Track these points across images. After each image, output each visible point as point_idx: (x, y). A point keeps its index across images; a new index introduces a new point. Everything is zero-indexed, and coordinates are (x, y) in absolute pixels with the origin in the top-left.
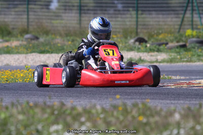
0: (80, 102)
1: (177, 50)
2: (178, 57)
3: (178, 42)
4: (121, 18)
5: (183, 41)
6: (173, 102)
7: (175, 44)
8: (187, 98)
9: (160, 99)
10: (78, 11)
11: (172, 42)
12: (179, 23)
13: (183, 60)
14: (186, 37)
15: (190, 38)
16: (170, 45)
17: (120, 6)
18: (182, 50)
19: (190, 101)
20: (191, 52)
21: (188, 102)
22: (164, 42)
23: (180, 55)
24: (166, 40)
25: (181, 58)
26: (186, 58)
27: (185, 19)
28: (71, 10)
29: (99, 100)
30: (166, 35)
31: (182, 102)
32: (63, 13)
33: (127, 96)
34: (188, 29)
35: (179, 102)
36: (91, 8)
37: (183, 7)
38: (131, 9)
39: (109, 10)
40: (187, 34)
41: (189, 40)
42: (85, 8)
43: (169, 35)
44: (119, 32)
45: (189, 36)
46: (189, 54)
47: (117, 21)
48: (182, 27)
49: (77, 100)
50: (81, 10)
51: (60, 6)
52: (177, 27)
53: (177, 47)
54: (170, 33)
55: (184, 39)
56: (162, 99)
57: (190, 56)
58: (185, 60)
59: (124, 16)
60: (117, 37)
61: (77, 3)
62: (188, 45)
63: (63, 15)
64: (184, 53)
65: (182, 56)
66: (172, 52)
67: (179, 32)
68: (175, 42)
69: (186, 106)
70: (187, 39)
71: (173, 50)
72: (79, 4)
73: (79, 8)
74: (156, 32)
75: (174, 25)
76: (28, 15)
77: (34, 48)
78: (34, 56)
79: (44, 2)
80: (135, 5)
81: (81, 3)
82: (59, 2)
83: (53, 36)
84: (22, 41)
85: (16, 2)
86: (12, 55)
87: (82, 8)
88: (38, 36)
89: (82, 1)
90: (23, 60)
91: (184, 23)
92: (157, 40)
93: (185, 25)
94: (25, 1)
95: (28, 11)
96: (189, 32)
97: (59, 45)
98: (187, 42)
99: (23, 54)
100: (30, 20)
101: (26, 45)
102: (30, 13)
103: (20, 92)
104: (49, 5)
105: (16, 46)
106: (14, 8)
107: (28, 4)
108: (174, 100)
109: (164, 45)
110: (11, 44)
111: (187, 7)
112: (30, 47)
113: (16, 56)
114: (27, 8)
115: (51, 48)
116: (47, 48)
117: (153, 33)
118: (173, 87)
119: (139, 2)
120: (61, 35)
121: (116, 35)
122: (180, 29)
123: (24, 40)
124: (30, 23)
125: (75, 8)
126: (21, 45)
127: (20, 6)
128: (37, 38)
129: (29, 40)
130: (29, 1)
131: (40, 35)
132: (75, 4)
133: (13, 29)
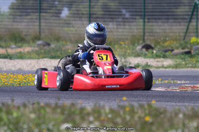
0: (89, 103)
1: (182, 56)
2: (184, 63)
3: (183, 49)
4: (129, 25)
5: (188, 48)
6: (178, 104)
7: (180, 51)
8: (192, 101)
9: (165, 102)
10: (88, 19)
11: (177, 48)
12: (185, 31)
13: (188, 65)
14: (191, 43)
15: (194, 45)
16: (176, 51)
17: (127, 15)
18: (187, 56)
19: (195, 103)
20: (196, 59)
22: (170, 48)
23: (185, 61)
24: (172, 47)
25: (186, 64)
27: (190, 27)
28: (81, 17)
29: (108, 102)
30: (172, 42)
31: (187, 104)
32: (73, 20)
33: (134, 99)
34: (193, 36)
35: (184, 104)
36: (100, 16)
37: (188, 15)
38: (137, 17)
39: (119, 18)
40: (192, 41)
41: (194, 47)
42: (94, 16)
43: (175, 42)
44: (127, 39)
45: (194, 43)
46: (194, 60)
47: (125, 28)
48: (188, 34)
49: (86, 102)
50: (90, 17)
51: (70, 14)
52: (182, 34)
53: (182, 54)
54: (176, 40)
55: (188, 46)
56: (168, 102)
57: (194, 62)
58: (190, 65)
60: (125, 44)
61: (87, 11)
62: (192, 51)
63: (74, 22)
64: (189, 59)
65: (187, 62)
66: (177, 59)
67: (184, 39)
68: (180, 49)
69: (190, 108)
70: (192, 46)
71: (179, 57)
72: (88, 12)
73: (88, 16)
74: (162, 39)
75: (179, 33)
76: (40, 23)
77: (45, 53)
78: (46, 62)
79: (55, 10)
80: (143, 14)
81: (90, 11)
82: (69, 10)
83: (64, 43)
84: (34, 47)
85: (28, 11)
86: (24, 60)
87: (92, 16)
88: (49, 43)
89: (91, 9)
90: (35, 65)
91: (189, 31)
92: (163, 47)
93: (190, 32)
94: (37, 9)
95: (40, 19)
96: (194, 39)
97: (70, 51)
98: (192, 49)
99: (35, 59)
100: (42, 27)
101: (37, 51)
102: (42, 21)
103: (32, 94)
104: (60, 13)
105: (28, 52)
106: (26, 15)
107: (40, 12)
108: (179, 102)
109: (170, 52)
110: (24, 50)
111: (192, 15)
112: (41, 53)
113: (29, 61)
114: (40, 16)
115: (61, 54)
116: (58, 53)
117: (160, 40)
118: (178, 90)
119: (146, 10)
120: (71, 41)
121: (124, 41)
122: (185, 36)
123: (36, 46)
124: (42, 31)
125: (85, 16)
126: (33, 51)
127: (32, 14)
128: (49, 45)
129: (41, 46)
130: (40, 9)
131: (51, 41)
132: (85, 12)
133: (26, 35)
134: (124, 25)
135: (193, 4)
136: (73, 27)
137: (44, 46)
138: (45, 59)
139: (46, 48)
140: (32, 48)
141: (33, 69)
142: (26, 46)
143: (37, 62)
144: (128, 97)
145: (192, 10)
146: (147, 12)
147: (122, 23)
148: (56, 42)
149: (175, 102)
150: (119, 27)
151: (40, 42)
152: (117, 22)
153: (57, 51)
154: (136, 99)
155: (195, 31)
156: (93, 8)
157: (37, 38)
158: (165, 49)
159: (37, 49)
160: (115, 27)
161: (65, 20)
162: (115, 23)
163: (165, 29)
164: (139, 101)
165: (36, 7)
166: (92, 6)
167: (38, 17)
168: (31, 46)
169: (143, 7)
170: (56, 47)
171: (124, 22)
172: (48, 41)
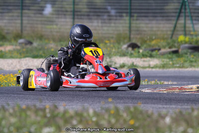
0: (72, 105)
1: (170, 56)
2: (171, 63)
3: (170, 48)
4: (115, 23)
5: (175, 47)
7: (168, 50)
8: (179, 103)
9: (152, 104)
10: (72, 17)
11: (164, 47)
12: (172, 29)
13: (175, 65)
14: (178, 42)
15: (182, 44)
16: (163, 51)
17: (113, 12)
18: (174, 56)
19: (182, 105)
20: (184, 58)
21: (180, 107)
22: (157, 47)
23: (172, 61)
24: (159, 46)
25: (173, 64)
26: (178, 64)
27: (178, 25)
28: (65, 15)
29: (92, 104)
30: (159, 40)
31: (174, 106)
32: (56, 18)
33: (119, 101)
34: (181, 35)
35: (171, 106)
36: (85, 13)
37: (176, 13)
38: (124, 15)
39: (103, 16)
40: (179, 40)
41: (182, 46)
42: (79, 13)
43: (162, 41)
44: (112, 38)
45: (181, 42)
46: (181, 60)
47: (110, 27)
48: (176, 33)
49: (69, 104)
50: (74, 15)
51: (53, 11)
52: (170, 33)
53: (170, 53)
54: (164, 39)
55: (176, 44)
56: (154, 104)
57: (182, 62)
58: (178, 65)
59: (117, 21)
60: (110, 43)
61: (71, 8)
62: (180, 51)
63: (57, 20)
64: (177, 59)
65: (175, 62)
66: (165, 58)
67: (171, 38)
68: (167, 48)
69: (177, 111)
70: (179, 45)
71: (166, 56)
73: (72, 13)
74: (148, 37)
75: (167, 31)
76: (22, 20)
77: (27, 52)
78: (28, 61)
80: (129, 11)
81: (74, 8)
82: (53, 7)
83: (46, 41)
84: (16, 45)
85: (10, 8)
86: (5, 60)
87: (76, 13)
88: (32, 41)
89: (76, 6)
90: (16, 65)
91: (177, 28)
92: (150, 46)
93: (177, 31)
94: (19, 6)
95: (22, 16)
96: (181, 38)
97: (52, 50)
98: (179, 48)
99: (16, 58)
100: (24, 25)
101: (19, 50)
102: (24, 18)
104: (43, 10)
105: (9, 51)
106: (8, 12)
107: (22, 9)
108: (166, 105)
109: (156, 51)
110: (5, 49)
111: (180, 12)
112: (23, 52)
113: (10, 61)
114: (22, 13)
115: (44, 53)
116: (41, 52)
117: (146, 39)
118: (165, 92)
119: (132, 7)
120: (54, 40)
121: (109, 40)
122: (172, 35)
123: (18, 44)
124: (24, 28)
125: (69, 13)
126: (14, 50)
127: (14, 11)
128: (31, 43)
129: (24, 45)
130: (22, 6)
131: (34, 40)
132: (69, 10)
134: (110, 23)
135: (181, 1)
136: (57, 25)
137: (26, 44)
138: (27, 59)
139: (29, 46)
140: (14, 47)
141: (14, 69)
142: (7, 45)
143: (19, 62)
145: (179, 7)
147: (107, 21)
148: (38, 40)
149: (162, 105)
150: (104, 25)
151: (22, 41)
152: (101, 19)
153: (40, 50)
154: (122, 101)
155: (183, 29)
156: (77, 5)
157: (19, 36)
158: (151, 48)
159: (18, 47)
160: (100, 24)
161: (48, 18)
162: (100, 21)
163: (152, 27)
164: (125, 103)
165: (18, 4)
166: (76, 3)
167: (20, 14)
168: (12, 45)
169: (129, 4)
170: (38, 45)
171: (110, 19)
172: (30, 39)
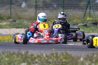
0: (35, 52)
1: (83, 27)
3: (83, 23)
4: (56, 11)
5: (85, 23)
6: (80, 52)
8: (87, 50)
11: (80, 23)
12: (84, 14)
14: (87, 21)
15: (89, 21)
16: (79, 25)
17: (55, 6)
18: (85, 27)
21: (87, 52)
22: (76, 23)
23: (84, 29)
24: (77, 23)
26: (87, 31)
27: (87, 12)
29: (45, 51)
30: (77, 20)
31: (84, 52)
33: (58, 49)
34: (88, 17)
35: (83, 52)
38: (60, 7)
39: (50, 8)
40: (87, 20)
42: (39, 7)
43: (79, 20)
44: (54, 18)
45: (88, 20)
46: (88, 29)
47: (53, 13)
48: (85, 16)
51: (26, 5)
54: (79, 19)
55: (85, 22)
56: (75, 51)
62: (88, 25)
63: (28, 10)
65: (85, 30)
67: (83, 18)
68: (81, 23)
69: (86, 54)
72: (35, 5)
73: (35, 7)
74: (72, 18)
75: (81, 15)
76: (11, 10)
77: (13, 25)
78: (14, 30)
79: (19, 4)
80: (63, 5)
81: (36, 4)
83: (23, 20)
84: (8, 22)
85: (5, 4)
86: (3, 29)
87: (37, 7)
88: (16, 20)
90: (8, 32)
91: (86, 14)
92: (73, 22)
94: (9, 3)
95: (11, 8)
97: (26, 24)
98: (87, 23)
99: (8, 28)
100: (12, 12)
101: (10, 24)
102: (12, 9)
103: (6, 47)
104: (21, 5)
105: (5, 25)
106: (4, 6)
107: (11, 5)
108: (81, 51)
109: (76, 25)
110: (3, 24)
111: (88, 6)
112: (12, 25)
113: (5, 30)
114: (11, 6)
115: (21, 26)
116: (20, 26)
117: (71, 19)
118: (80, 45)
120: (26, 19)
123: (9, 22)
124: (12, 14)
126: (7, 24)
127: (7, 6)
128: (15, 21)
129: (12, 22)
130: (11, 3)
131: (16, 19)
133: (4, 16)
135: (88, 1)
136: (27, 12)
137: (13, 22)
138: (13, 28)
139: (14, 23)
140: (7, 23)
141: (7, 34)
142: (3, 22)
143: (9, 30)
144: (55, 49)
145: (87, 4)
146: (65, 5)
148: (19, 20)
149: (79, 51)
150: (51, 12)
151: (11, 20)
153: (20, 24)
154: (59, 50)
155: (89, 14)
157: (9, 18)
158: (74, 23)
159: (9, 23)
160: (49, 12)
161: (23, 9)
162: (49, 10)
164: (61, 50)
165: (9, 2)
166: (37, 2)
167: (10, 7)
168: (6, 22)
169: (63, 2)
170: (19, 22)
172: (15, 19)
